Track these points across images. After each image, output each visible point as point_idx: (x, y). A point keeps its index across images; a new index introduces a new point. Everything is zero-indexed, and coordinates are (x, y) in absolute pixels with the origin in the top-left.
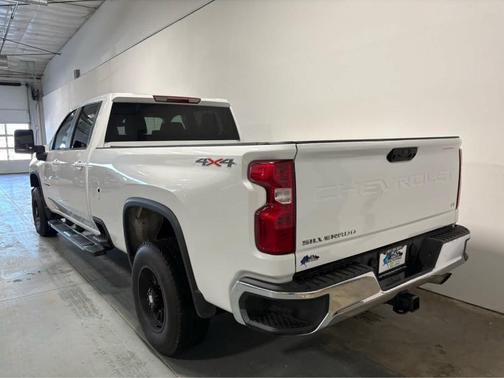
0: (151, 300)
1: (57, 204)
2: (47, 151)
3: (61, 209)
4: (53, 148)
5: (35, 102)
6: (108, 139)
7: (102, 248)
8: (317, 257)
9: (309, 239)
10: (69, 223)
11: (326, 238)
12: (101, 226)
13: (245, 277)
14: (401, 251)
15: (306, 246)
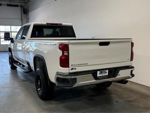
0: (39, 83)
1: (16, 57)
2: (14, 40)
3: (17, 59)
4: (16, 39)
5: (25, 15)
6: (31, 37)
7: (28, 71)
8: (76, 69)
9: (73, 64)
10: (20, 64)
11: (78, 65)
12: (28, 64)
13: (58, 73)
14: (106, 71)
15: (72, 66)
